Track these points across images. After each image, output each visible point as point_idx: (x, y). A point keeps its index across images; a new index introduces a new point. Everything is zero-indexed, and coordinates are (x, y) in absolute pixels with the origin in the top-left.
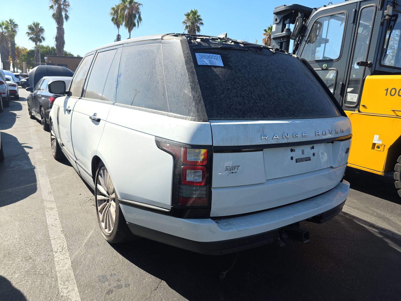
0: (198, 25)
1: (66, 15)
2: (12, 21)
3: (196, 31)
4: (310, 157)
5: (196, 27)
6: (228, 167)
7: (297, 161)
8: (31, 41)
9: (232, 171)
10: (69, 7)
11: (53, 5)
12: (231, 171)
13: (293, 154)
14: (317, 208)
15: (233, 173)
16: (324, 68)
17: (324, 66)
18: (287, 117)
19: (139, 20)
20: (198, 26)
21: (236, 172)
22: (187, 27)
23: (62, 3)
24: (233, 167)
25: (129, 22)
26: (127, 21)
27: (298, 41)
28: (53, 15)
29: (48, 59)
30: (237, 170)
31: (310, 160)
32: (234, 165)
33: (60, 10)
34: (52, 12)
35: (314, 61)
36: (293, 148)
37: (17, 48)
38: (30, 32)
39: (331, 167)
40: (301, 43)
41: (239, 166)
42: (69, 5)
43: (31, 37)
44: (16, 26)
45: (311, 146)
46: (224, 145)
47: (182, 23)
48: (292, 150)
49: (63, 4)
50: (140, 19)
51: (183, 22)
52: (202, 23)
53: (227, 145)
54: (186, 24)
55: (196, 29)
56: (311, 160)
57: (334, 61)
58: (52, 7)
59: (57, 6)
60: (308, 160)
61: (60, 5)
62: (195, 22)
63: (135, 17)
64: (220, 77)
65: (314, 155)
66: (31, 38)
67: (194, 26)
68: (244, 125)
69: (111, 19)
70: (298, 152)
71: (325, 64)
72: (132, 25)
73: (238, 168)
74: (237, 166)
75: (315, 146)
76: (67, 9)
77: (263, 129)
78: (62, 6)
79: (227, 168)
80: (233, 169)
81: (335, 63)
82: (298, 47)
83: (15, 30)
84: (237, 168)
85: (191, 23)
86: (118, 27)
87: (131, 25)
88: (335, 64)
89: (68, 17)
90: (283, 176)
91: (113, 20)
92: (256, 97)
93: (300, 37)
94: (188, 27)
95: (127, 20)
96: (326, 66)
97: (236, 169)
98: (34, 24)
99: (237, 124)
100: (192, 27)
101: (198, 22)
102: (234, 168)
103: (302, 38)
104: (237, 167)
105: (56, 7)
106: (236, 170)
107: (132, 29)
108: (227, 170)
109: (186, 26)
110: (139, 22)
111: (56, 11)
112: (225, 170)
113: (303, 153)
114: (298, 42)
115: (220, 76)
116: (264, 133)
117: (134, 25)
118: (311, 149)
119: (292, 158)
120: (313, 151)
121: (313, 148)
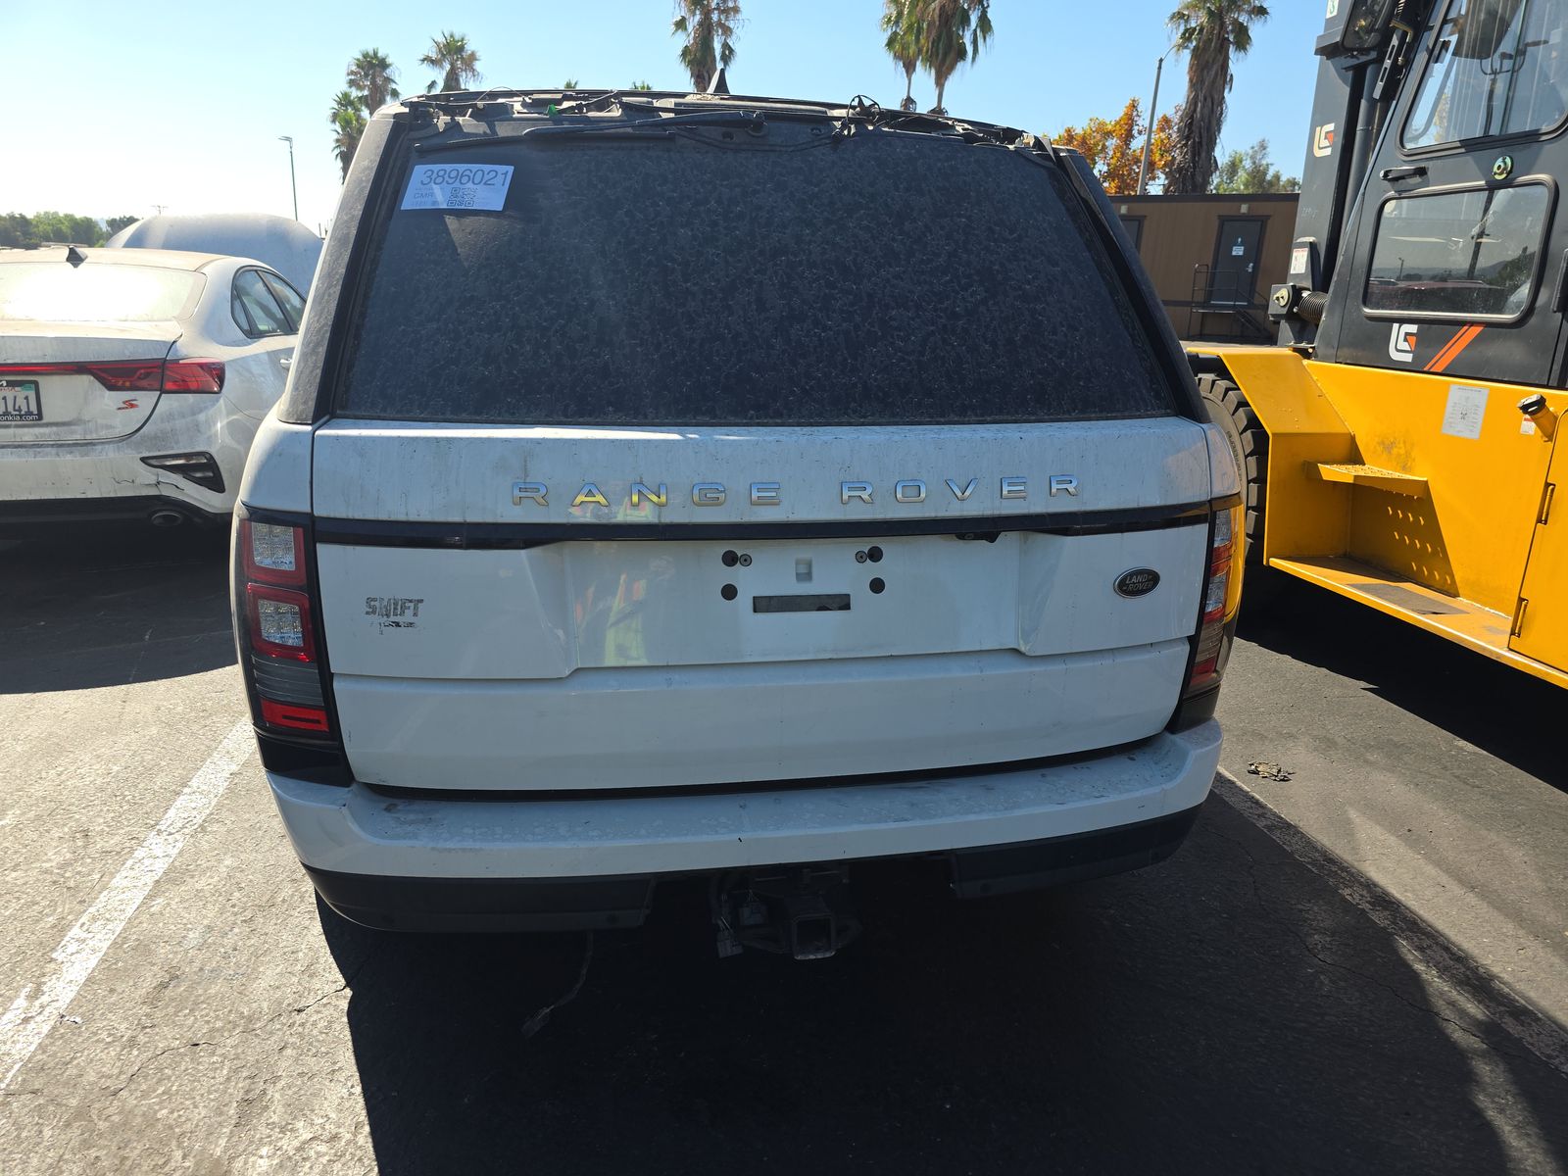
0: (1243, 18)
1: (726, 46)
3: (1232, 48)
4: (849, 595)
5: (1232, 31)
6: (375, 600)
7: (762, 605)
9: (393, 618)
10: (739, 16)
11: (687, 17)
12: (388, 616)
13: (738, 575)
15: (398, 625)
16: (1498, 177)
17: (1499, 167)
18: (715, 417)
19: (978, 30)
20: (1242, 24)
21: (411, 625)
22: (1187, 35)
23: (713, 5)
24: (396, 604)
25: (941, 46)
26: (933, 44)
27: (1398, 54)
28: (685, 52)
30: (415, 615)
31: (847, 607)
32: (399, 596)
33: (706, 31)
34: (683, 40)
35: (1458, 144)
36: (739, 548)
39: (1016, 651)
40: (1409, 62)
41: (421, 601)
42: (736, 10)
45: (865, 545)
46: (350, 517)
47: (1167, 20)
48: (730, 559)
49: (718, 9)
50: (985, 25)
51: (1173, 17)
52: (1262, 7)
53: (361, 517)
54: (1187, 21)
55: (1231, 38)
56: (849, 608)
57: (1544, 138)
58: (681, 24)
59: (698, 18)
60: (835, 606)
61: (707, 14)
62: (1229, 10)
63: (965, 20)
64: (458, 255)
65: (877, 586)
67: (1222, 25)
68: (437, 440)
69: (886, 41)
70: (773, 570)
71: (1504, 155)
72: (952, 55)
73: (416, 608)
74: (411, 601)
75: (888, 546)
76: (731, 24)
77: (525, 461)
78: (715, 17)
79: (372, 603)
80: (395, 609)
81: (1547, 147)
82: (1400, 80)
84: (412, 608)
85: (1210, 13)
86: (909, 68)
87: (945, 55)
88: (1549, 151)
89: (731, 51)
90: (670, 664)
91: (890, 44)
92: (585, 333)
93: (1405, 34)
94: (1191, 35)
95: (931, 39)
96: (1505, 169)
97: (409, 613)
99: (407, 438)
100: (1212, 32)
101: (1239, 9)
102: (399, 606)
103: (1417, 39)
104: (412, 605)
105: (693, 22)
106: (408, 616)
107: (951, 68)
108: (374, 612)
109: (1186, 30)
110: (980, 41)
111: (695, 38)
112: (367, 613)
113: (806, 576)
114: (1395, 61)
115: (459, 250)
116: (526, 476)
117: (961, 54)
118: (860, 557)
119: (729, 592)
120: (873, 570)
121: (875, 555)
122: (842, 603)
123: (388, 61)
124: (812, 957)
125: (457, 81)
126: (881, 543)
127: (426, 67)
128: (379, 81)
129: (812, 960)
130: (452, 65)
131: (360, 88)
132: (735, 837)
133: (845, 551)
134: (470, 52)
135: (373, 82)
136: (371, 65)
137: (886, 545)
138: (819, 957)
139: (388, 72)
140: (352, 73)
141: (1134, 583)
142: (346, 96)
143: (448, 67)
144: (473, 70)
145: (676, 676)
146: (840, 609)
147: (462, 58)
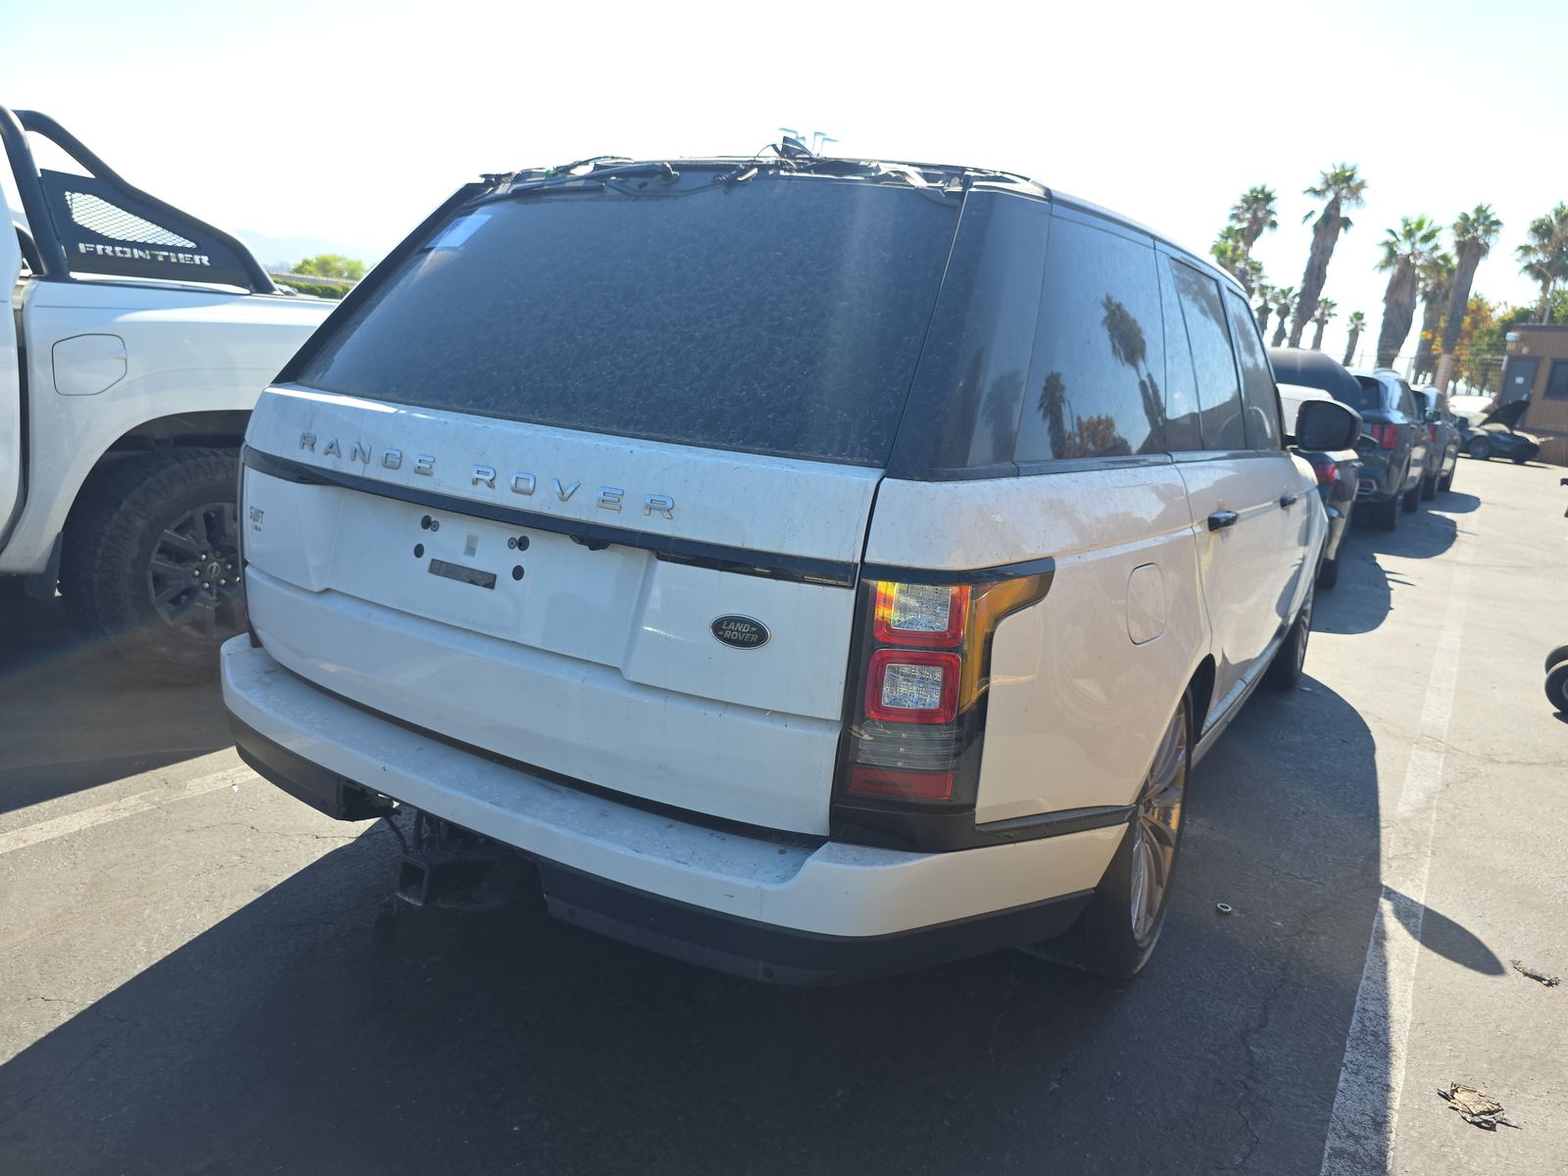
2: (1485, 211)
6: (253, 508)
7: (439, 568)
8: (1527, 277)
9: (256, 523)
13: (426, 537)
14: (491, 803)
15: (257, 528)
21: (260, 529)
24: (257, 513)
29: (1522, 340)
31: (492, 586)
36: (435, 515)
37: (1474, 307)
38: (1533, 242)
43: (1534, 261)
44: (1494, 228)
45: (518, 533)
48: (427, 523)
56: (493, 588)
60: (483, 582)
65: (518, 573)
66: (1529, 267)
70: (451, 539)
73: (262, 517)
75: (536, 538)
79: (252, 510)
80: (257, 516)
83: (1487, 244)
97: (260, 519)
98: (1557, 213)
104: (261, 514)
106: (259, 523)
108: (252, 517)
113: (470, 551)
118: (512, 544)
119: (419, 551)
120: (518, 557)
121: (523, 544)
122: (489, 581)
123: (1273, 195)
124: (407, 899)
125: (1338, 209)
126: (529, 533)
127: (1310, 197)
128: (1260, 214)
129: (405, 901)
130: (1337, 194)
131: (1240, 220)
132: (382, 764)
133: (500, 535)
134: (1359, 181)
135: (1255, 215)
136: (1256, 199)
137: (534, 537)
138: (412, 902)
139: (1271, 206)
140: (1237, 208)
141: (730, 629)
142: (1230, 229)
143: (1330, 196)
144: (1358, 198)
145: (377, 613)
146: (485, 586)
147: (1349, 187)
